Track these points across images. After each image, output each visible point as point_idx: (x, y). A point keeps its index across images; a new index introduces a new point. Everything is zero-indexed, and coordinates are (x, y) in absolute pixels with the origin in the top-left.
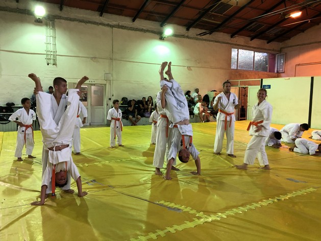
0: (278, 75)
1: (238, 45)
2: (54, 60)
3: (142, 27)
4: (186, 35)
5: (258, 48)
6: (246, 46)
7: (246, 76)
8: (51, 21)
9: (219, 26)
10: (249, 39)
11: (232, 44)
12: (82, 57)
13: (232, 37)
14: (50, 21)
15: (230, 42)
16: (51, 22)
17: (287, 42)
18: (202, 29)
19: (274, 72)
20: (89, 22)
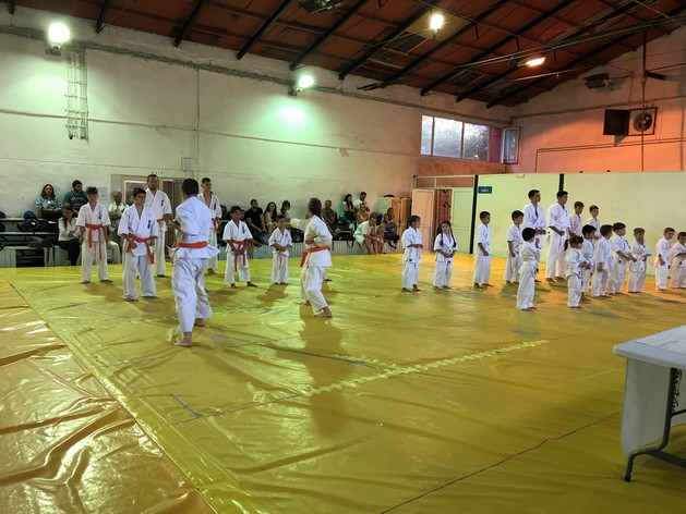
0: (506, 168)
1: (435, 110)
2: (84, 129)
3: (256, 71)
4: (339, 88)
5: (471, 117)
6: (448, 112)
7: (449, 169)
8: (78, 52)
9: (400, 73)
10: (453, 98)
11: (422, 107)
12: (139, 125)
13: (422, 94)
14: (76, 53)
15: (419, 103)
16: (77, 55)
17: (522, 106)
18: (367, 77)
19: (499, 161)
20: (153, 57)
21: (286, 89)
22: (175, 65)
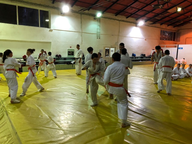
1: (163, 29)
2: (100, 36)
4: (145, 24)
5: (170, 30)
6: (166, 29)
7: (165, 43)
9: (159, 20)
13: (161, 25)
17: (181, 27)
19: (175, 41)
20: (112, 19)
21: (135, 25)
22: (115, 20)
